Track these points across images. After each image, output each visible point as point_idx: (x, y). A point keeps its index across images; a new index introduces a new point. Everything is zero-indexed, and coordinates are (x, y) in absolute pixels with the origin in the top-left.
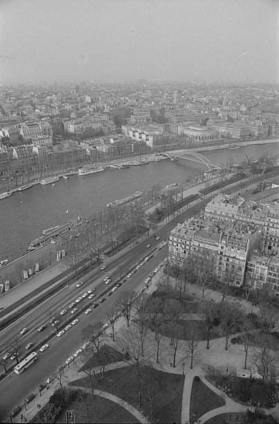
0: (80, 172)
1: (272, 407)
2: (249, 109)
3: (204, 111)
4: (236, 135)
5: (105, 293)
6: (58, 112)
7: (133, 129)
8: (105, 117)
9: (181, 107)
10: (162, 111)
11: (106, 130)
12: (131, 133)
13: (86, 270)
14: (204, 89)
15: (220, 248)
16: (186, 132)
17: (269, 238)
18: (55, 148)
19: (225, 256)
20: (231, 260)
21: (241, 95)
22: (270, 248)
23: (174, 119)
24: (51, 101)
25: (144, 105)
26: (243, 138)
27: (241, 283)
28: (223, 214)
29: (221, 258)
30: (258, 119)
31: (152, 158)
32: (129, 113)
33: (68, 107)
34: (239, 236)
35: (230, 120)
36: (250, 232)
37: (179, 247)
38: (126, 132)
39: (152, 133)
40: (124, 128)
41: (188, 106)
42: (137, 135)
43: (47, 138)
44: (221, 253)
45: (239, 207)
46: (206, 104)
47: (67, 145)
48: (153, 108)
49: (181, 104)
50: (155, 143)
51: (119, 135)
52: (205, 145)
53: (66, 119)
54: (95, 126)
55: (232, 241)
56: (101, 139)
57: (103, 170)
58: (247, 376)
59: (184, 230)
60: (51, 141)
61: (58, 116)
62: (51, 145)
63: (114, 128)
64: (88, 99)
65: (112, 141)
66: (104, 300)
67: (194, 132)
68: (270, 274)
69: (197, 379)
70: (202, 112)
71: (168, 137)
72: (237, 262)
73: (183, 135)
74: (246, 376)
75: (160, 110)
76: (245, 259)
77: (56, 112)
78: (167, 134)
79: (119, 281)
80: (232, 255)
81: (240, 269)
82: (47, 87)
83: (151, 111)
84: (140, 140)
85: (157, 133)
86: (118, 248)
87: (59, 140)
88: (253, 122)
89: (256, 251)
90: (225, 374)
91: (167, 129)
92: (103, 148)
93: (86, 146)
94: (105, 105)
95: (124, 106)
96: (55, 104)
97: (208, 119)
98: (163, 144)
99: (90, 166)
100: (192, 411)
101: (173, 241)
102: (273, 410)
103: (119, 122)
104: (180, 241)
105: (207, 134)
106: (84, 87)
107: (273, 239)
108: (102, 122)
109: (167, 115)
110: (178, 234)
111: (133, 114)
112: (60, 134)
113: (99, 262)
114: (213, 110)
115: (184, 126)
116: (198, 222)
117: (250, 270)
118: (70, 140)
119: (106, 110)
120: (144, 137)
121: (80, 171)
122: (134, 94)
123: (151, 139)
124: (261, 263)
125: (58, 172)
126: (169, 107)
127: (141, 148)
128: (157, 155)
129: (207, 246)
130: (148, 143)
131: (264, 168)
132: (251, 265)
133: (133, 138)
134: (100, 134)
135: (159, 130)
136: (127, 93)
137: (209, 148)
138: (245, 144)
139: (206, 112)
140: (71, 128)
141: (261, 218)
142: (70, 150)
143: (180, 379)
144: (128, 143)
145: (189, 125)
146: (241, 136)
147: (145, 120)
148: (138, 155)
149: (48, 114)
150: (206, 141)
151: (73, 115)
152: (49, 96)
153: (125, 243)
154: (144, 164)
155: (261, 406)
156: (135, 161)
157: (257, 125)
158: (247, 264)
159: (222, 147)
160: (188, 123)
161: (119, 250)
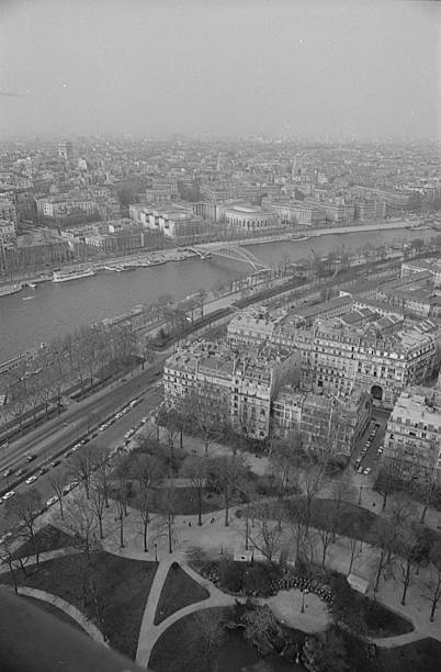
0: (56, 277)
1: (272, 595)
2: (331, 180)
3: (261, 183)
4: (305, 218)
5: (62, 453)
6: (30, 185)
7: (156, 213)
8: (103, 192)
9: (226, 177)
10: (197, 182)
11: (103, 212)
12: (143, 216)
13: (38, 422)
14: (269, 150)
15: (234, 382)
16: (229, 215)
17: (318, 369)
18: (20, 240)
19: (241, 394)
20: (250, 400)
21: (323, 160)
22: (320, 384)
23: (214, 195)
24: (23, 167)
25: (169, 174)
26: (316, 224)
27: (266, 434)
28: (253, 335)
29: (236, 398)
30: (340, 195)
31: (173, 254)
32: (144, 186)
33: (48, 176)
34: (260, 365)
35: (300, 196)
36: (278, 359)
37: (177, 384)
38: (135, 215)
39: (174, 216)
40: (133, 209)
41: (238, 175)
42: (152, 219)
43: (7, 225)
44: (236, 390)
45: (276, 324)
46: (267, 172)
47: (37, 237)
48: (182, 179)
49: (229, 172)
50: (178, 232)
51: (124, 220)
52: (256, 234)
53: (40, 194)
54: (85, 206)
55: (251, 372)
56: (94, 227)
57: (92, 273)
58: (248, 558)
59: (184, 358)
60: (12, 229)
61: (28, 190)
62: (14, 236)
63: (116, 209)
64: (82, 164)
65: (112, 229)
66: (58, 463)
67: (241, 215)
68: (304, 418)
69: (175, 566)
70: (258, 184)
71: (198, 223)
72: (258, 402)
73: (224, 220)
74: (246, 560)
75: (193, 182)
76: (268, 397)
77: (27, 184)
78: (198, 218)
79: (86, 435)
80: (251, 393)
81: (263, 412)
82: (23, 144)
83: (179, 183)
84: (155, 227)
85: (182, 216)
86: (94, 389)
87: (29, 228)
88: (331, 201)
89: (289, 387)
90: (217, 558)
91: (200, 211)
92: (95, 240)
93: (69, 238)
94: (107, 174)
95: (139, 175)
96: (28, 172)
97: (266, 195)
98: (190, 233)
99: (72, 268)
100: (160, 608)
101: (169, 375)
102: (272, 599)
103: (126, 200)
104: (178, 374)
105: (260, 219)
106: (84, 145)
107: (324, 371)
108: (98, 200)
109: (204, 188)
110: (175, 363)
111: (150, 187)
112: (29, 218)
113: (61, 409)
114: (277, 181)
115: (226, 205)
116: (210, 346)
117: (278, 414)
118: (46, 229)
119: (108, 182)
120: (162, 222)
121: (55, 275)
122: (158, 157)
123: (172, 225)
124: (291, 403)
125: (21, 278)
126: (207, 176)
127: (156, 240)
128: (179, 251)
129: (215, 381)
130: (166, 231)
131: (337, 268)
132: (278, 407)
133: (146, 224)
134: (95, 218)
135: (186, 212)
136: (147, 156)
137: (261, 240)
138: (318, 233)
139: (264, 185)
140: (48, 209)
141: (306, 339)
142: (42, 243)
143: (151, 567)
144: (136, 232)
145: (233, 204)
146: (312, 221)
147: (169, 197)
148: (150, 250)
149: (13, 186)
150: (257, 228)
151: (53, 189)
152: (21, 158)
153: (104, 382)
154: (158, 264)
155: (257, 595)
156: (144, 260)
157: (338, 203)
158: (272, 405)
159: (282, 238)
160: (232, 201)
161: (94, 392)
